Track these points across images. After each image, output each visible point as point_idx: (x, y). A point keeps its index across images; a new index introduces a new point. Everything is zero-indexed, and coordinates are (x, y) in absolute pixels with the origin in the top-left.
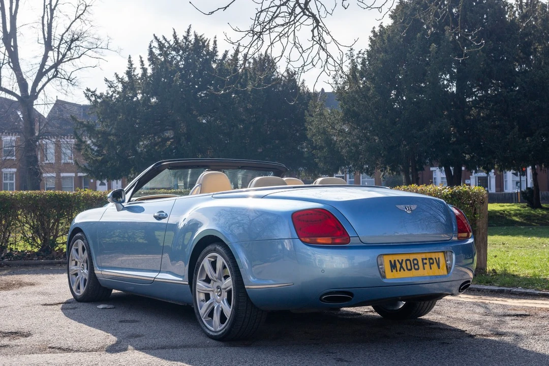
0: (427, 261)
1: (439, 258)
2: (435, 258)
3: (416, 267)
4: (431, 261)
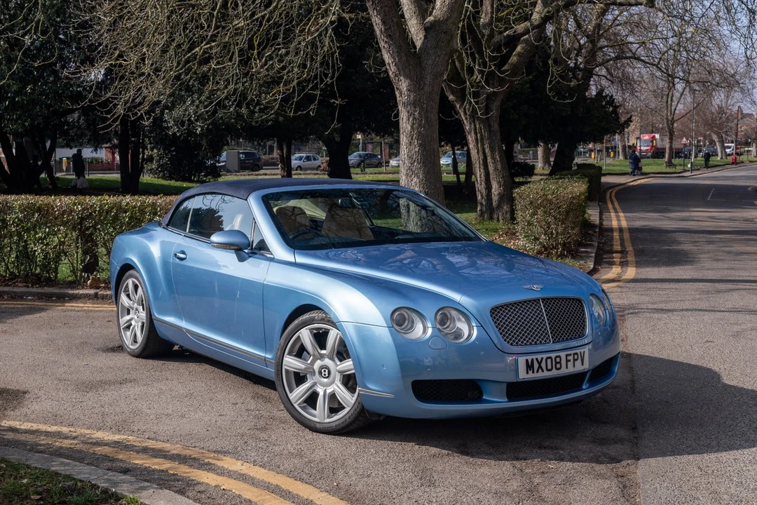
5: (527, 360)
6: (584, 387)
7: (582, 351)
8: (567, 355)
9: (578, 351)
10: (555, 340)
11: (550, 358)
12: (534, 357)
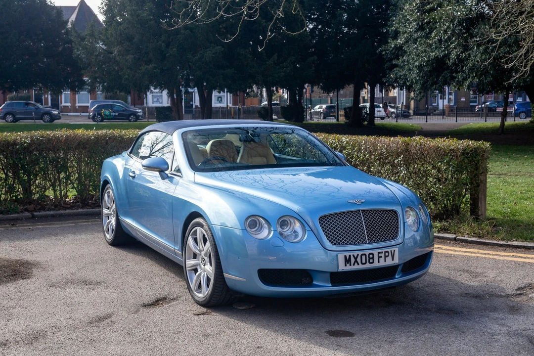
5: (345, 256)
6: (396, 277)
7: (392, 250)
8: (379, 253)
9: (389, 250)
10: (370, 241)
11: (365, 255)
12: (352, 253)
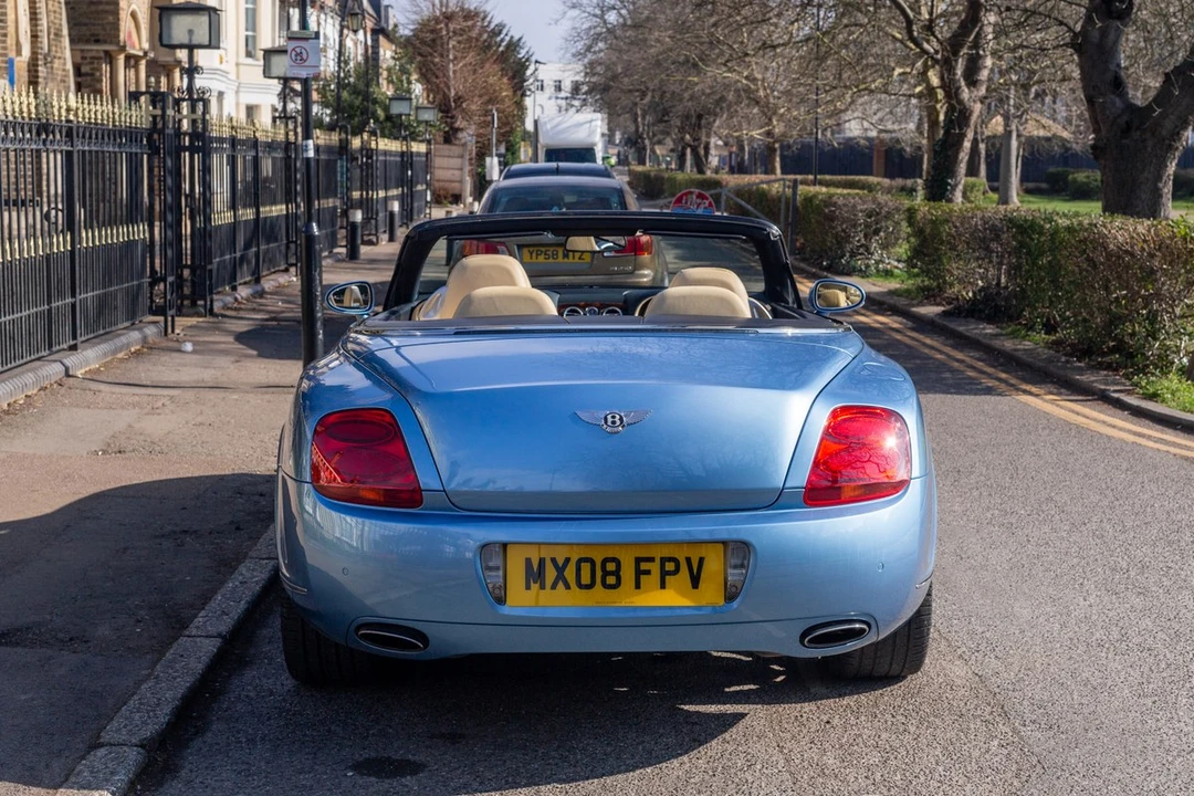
0: (655, 568)
1: (701, 560)
2: (688, 560)
3: (611, 580)
4: (670, 566)
